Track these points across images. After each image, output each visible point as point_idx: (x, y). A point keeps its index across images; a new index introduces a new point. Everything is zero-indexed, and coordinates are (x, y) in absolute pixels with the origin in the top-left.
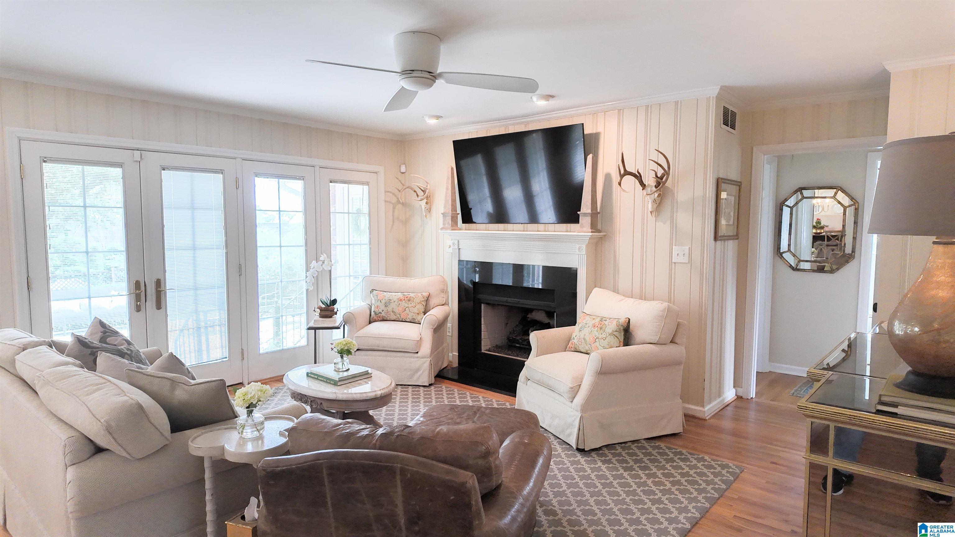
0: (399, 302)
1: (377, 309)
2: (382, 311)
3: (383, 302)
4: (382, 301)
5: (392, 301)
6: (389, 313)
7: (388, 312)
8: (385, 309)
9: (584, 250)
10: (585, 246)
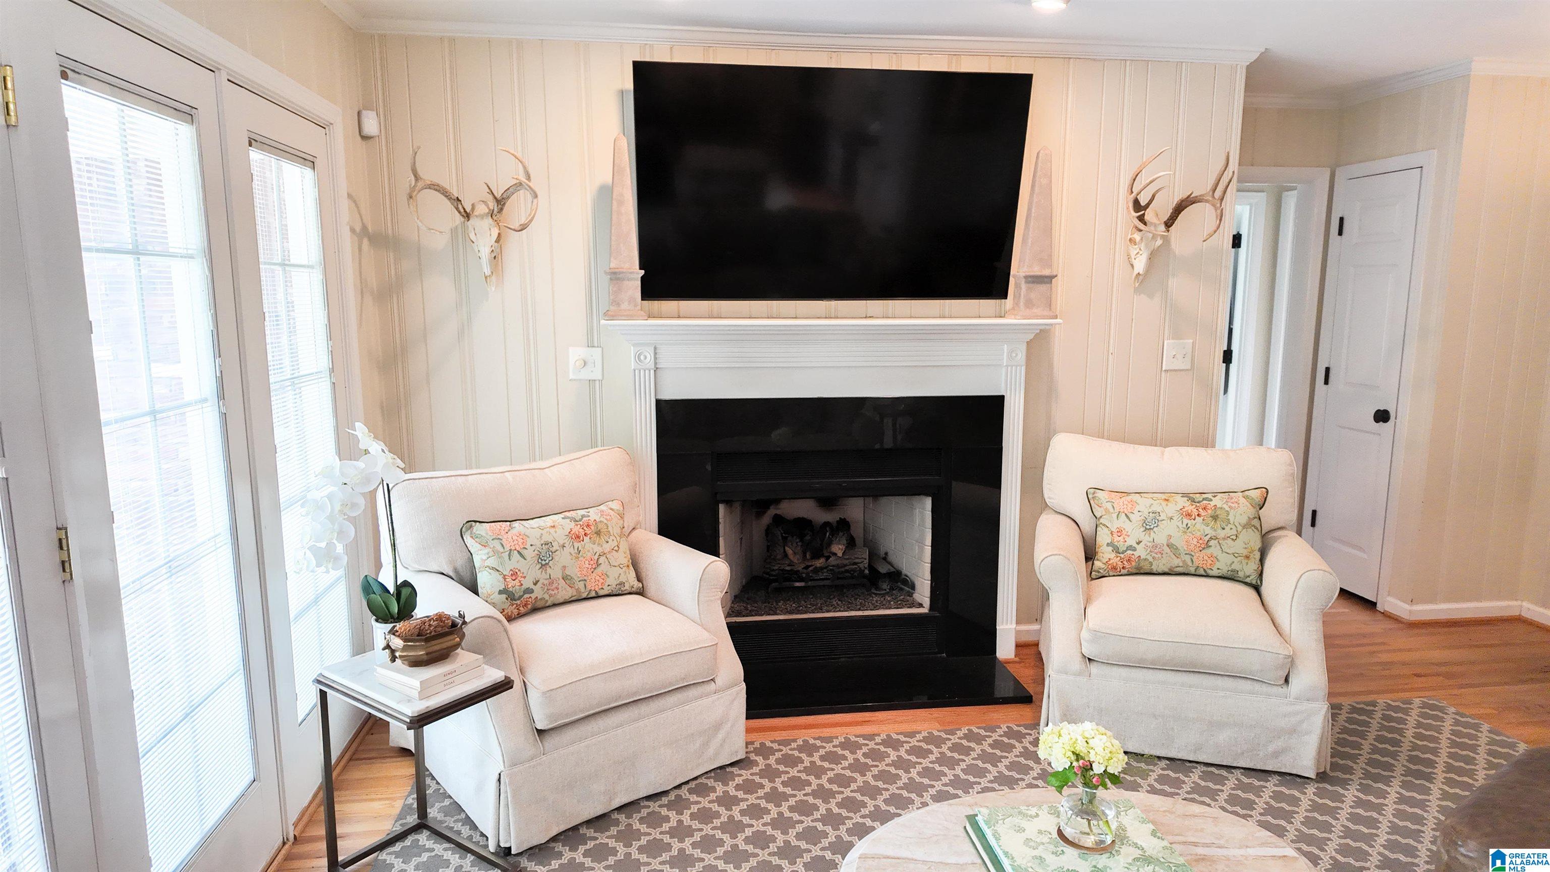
0: (576, 545)
1: (517, 582)
2: (535, 584)
3: (530, 553)
4: (524, 552)
5: (556, 546)
6: (555, 585)
7: (551, 583)
8: (543, 577)
9: (1021, 356)
10: (1024, 347)
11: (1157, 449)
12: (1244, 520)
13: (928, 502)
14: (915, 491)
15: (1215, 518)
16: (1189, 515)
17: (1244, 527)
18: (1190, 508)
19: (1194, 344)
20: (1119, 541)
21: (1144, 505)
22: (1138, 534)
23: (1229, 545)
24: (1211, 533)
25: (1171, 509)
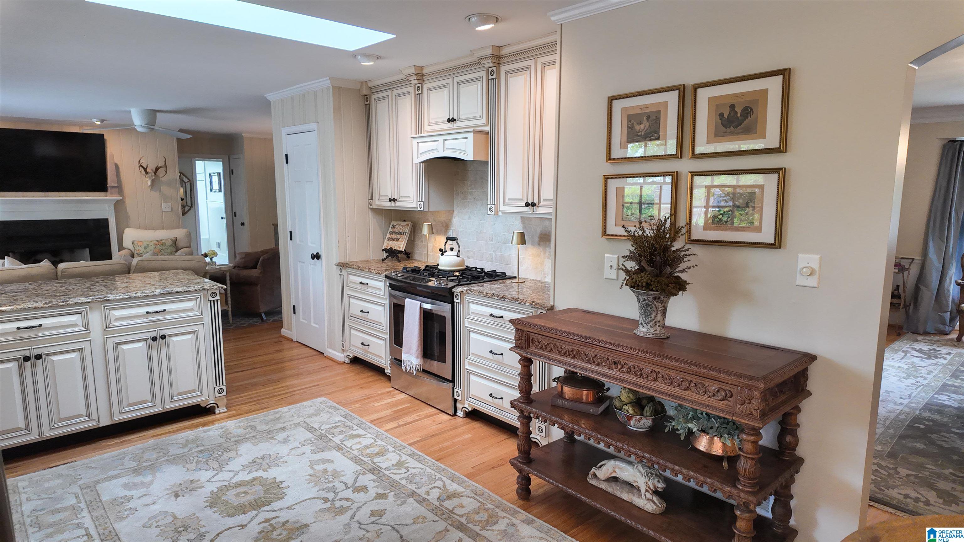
9: (112, 208)
10: (113, 206)
11: (154, 231)
12: (170, 244)
13: (88, 250)
14: (84, 247)
15: (162, 245)
16: (156, 245)
17: (170, 246)
18: (157, 243)
19: (171, 204)
20: (138, 252)
21: (145, 244)
22: (143, 250)
23: (166, 251)
24: (161, 248)
25: (152, 244)
